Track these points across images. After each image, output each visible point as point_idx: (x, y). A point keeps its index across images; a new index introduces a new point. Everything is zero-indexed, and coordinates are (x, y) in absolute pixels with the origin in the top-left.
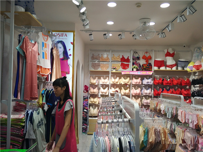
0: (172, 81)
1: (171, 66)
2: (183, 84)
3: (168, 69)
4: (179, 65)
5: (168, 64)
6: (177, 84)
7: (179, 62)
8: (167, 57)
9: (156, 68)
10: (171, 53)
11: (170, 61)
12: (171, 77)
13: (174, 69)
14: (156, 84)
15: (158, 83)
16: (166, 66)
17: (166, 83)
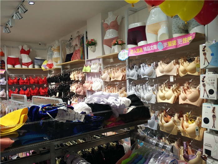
0: (29, 80)
1: (27, 64)
2: (40, 83)
3: (24, 67)
4: (35, 63)
5: (23, 62)
6: (34, 82)
7: (35, 60)
8: (22, 55)
9: (10, 66)
10: (26, 50)
11: (25, 59)
12: (28, 76)
13: (30, 67)
14: (10, 84)
15: (13, 83)
17: (22, 83)
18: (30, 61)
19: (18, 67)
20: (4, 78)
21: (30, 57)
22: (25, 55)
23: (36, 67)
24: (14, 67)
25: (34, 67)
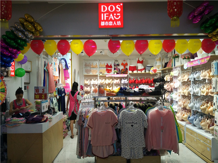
0: (142, 80)
1: (141, 70)
2: (149, 82)
3: (139, 72)
4: (146, 69)
5: (139, 68)
6: (145, 82)
7: (147, 67)
8: (138, 64)
9: (130, 72)
10: (141, 61)
11: (140, 66)
12: (141, 78)
13: (143, 72)
14: (130, 83)
15: (132, 82)
16: (138, 70)
17: (137, 82)
18: (143, 67)
19: (135, 72)
20: (127, 79)
21: (143, 65)
22: (140, 64)
23: (147, 72)
24: (133, 72)
25: (145, 72)
